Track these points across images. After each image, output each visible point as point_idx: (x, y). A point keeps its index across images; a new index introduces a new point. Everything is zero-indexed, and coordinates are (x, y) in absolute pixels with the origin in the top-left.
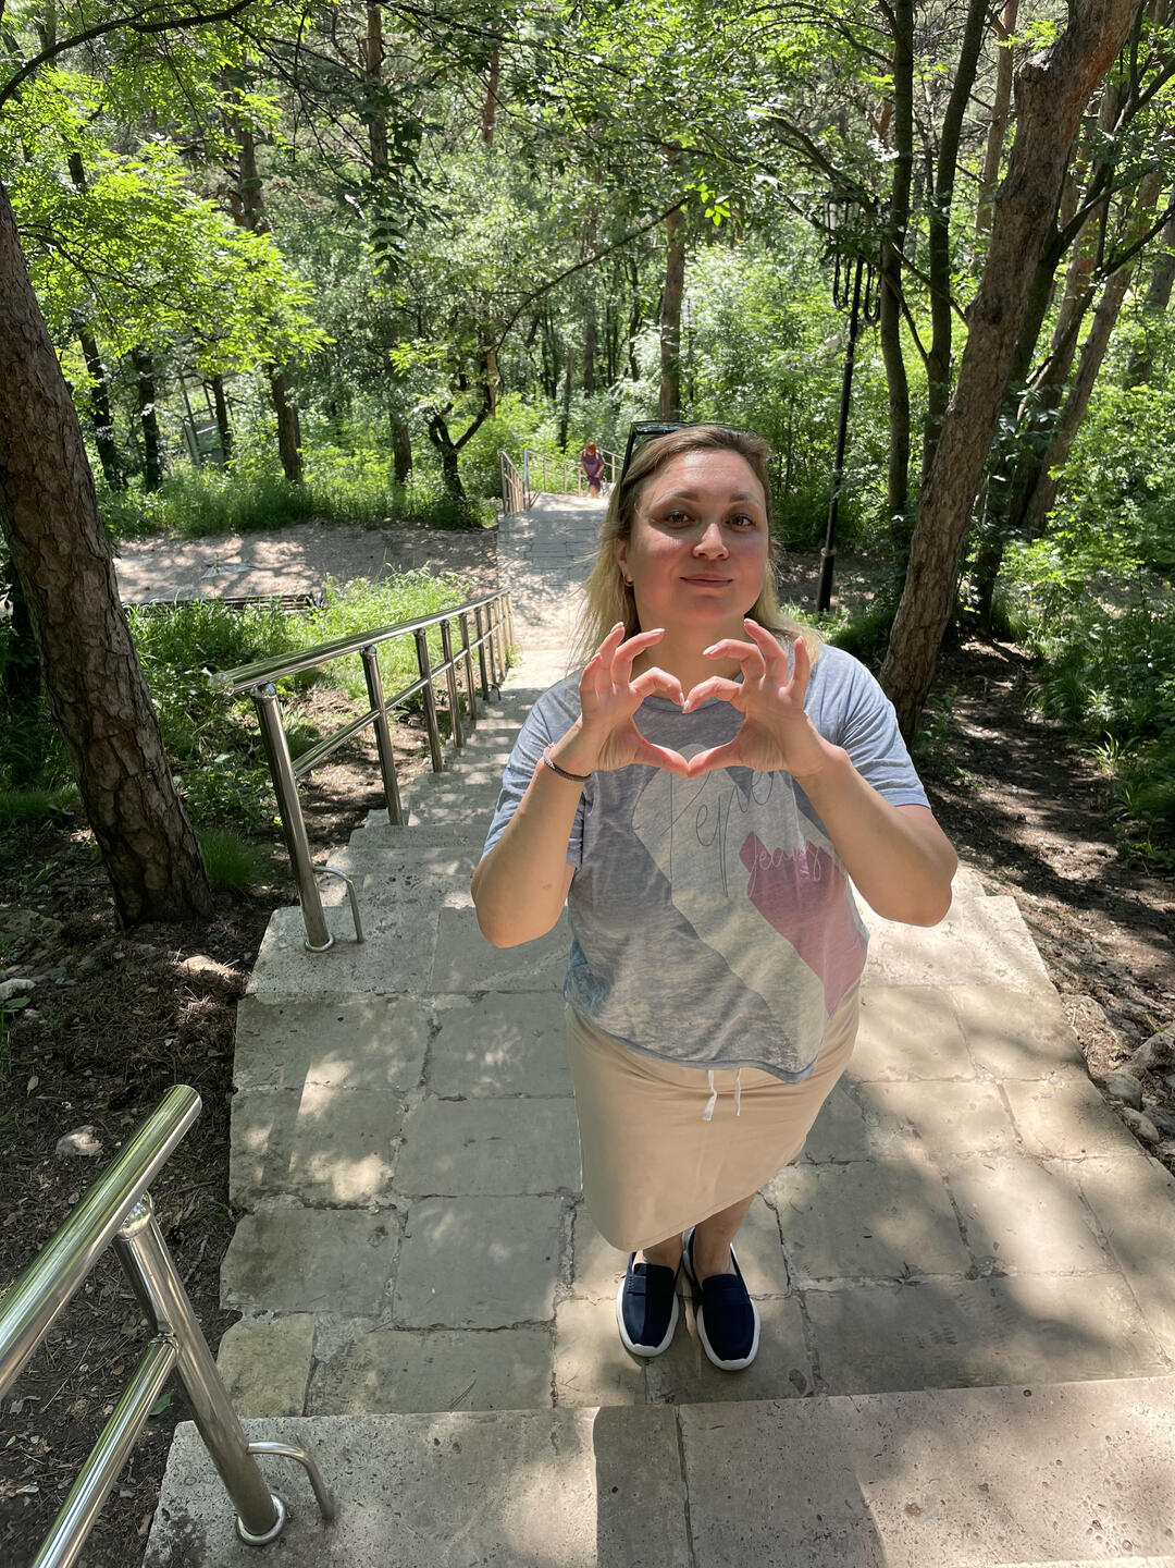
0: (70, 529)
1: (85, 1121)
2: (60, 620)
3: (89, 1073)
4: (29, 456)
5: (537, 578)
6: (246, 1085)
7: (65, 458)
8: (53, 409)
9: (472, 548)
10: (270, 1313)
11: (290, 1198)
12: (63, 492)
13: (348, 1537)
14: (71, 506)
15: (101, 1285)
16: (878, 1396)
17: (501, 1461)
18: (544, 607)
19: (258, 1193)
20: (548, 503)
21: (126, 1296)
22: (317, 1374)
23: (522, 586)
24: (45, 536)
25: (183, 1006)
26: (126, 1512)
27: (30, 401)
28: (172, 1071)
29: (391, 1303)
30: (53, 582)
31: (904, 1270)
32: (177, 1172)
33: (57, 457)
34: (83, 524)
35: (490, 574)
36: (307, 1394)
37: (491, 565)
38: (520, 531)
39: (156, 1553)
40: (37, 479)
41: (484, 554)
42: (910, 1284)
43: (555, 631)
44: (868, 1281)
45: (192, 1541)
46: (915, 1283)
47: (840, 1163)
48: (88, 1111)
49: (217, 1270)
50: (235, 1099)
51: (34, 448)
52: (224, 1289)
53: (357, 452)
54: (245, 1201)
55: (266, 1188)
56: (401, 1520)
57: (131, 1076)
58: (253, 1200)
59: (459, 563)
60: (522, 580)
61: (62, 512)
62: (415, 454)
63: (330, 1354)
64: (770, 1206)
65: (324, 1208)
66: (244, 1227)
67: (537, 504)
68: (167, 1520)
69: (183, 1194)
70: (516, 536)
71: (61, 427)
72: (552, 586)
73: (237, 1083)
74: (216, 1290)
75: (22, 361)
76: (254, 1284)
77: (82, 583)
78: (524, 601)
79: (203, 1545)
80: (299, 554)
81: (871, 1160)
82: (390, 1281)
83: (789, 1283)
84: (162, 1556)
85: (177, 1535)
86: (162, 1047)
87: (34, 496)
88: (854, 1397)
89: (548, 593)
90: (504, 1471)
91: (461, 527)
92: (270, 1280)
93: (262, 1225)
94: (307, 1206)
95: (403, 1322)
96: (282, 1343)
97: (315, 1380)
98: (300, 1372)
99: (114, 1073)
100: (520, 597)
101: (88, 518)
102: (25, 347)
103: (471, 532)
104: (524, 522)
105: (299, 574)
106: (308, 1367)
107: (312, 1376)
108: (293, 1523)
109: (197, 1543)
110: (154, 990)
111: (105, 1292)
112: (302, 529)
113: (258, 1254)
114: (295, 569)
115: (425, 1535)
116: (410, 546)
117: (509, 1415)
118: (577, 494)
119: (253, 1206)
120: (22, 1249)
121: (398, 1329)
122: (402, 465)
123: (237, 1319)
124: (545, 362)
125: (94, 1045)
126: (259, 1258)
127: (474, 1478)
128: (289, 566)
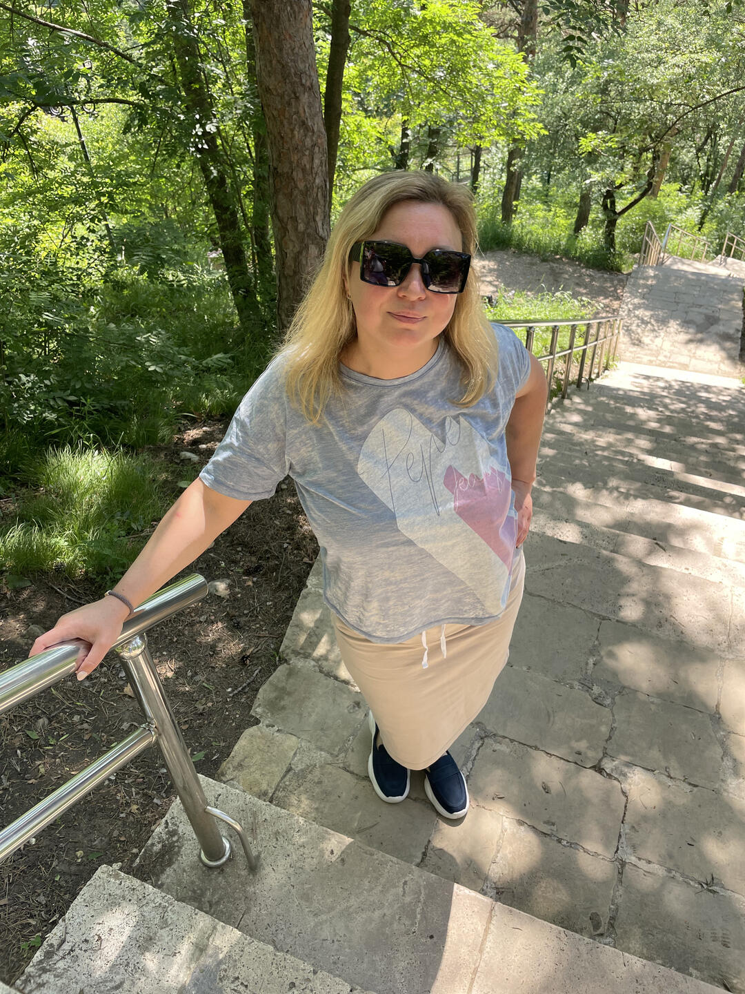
0: (307, 215)
1: (228, 576)
2: (291, 274)
3: (239, 549)
4: (291, 163)
5: (648, 313)
6: (313, 586)
7: (312, 168)
8: (310, 134)
9: (609, 285)
10: (276, 728)
11: (313, 663)
12: (307, 190)
13: (259, 886)
14: (310, 200)
15: (196, 674)
16: (645, 961)
17: (366, 883)
18: (646, 334)
19: (296, 653)
20: (676, 263)
21: (206, 685)
22: (288, 776)
23: (635, 316)
24: (291, 217)
25: (301, 527)
26: (152, 812)
27: (297, 126)
28: (281, 563)
29: (346, 751)
30: (291, 248)
31: (709, 880)
32: (262, 623)
33: (308, 166)
34: (315, 213)
35: (616, 304)
36: (278, 785)
37: (618, 298)
38: (647, 278)
39: (153, 845)
40: (293, 179)
41: (616, 290)
42: (710, 891)
43: (649, 352)
44: (678, 875)
45: (174, 847)
46: (714, 892)
47: (690, 784)
48: (232, 571)
49: (257, 690)
50: (304, 592)
51: (295, 158)
52: (257, 703)
53: (553, 209)
54: (287, 655)
55: (302, 651)
56: (293, 891)
57: (261, 558)
58: (292, 656)
59: (595, 293)
60: (637, 312)
61: (304, 203)
62: (592, 216)
63: (300, 767)
64: (624, 793)
65: (330, 676)
66: (282, 669)
67: (668, 263)
68: (166, 828)
69: (259, 637)
70: (641, 282)
71: (313, 146)
72: (657, 321)
73: (309, 583)
74: (252, 701)
75: (297, 98)
76: (274, 706)
77: (307, 253)
78: (634, 327)
79: (179, 851)
80: (494, 270)
81: (716, 792)
82: (351, 738)
83: (616, 852)
84: (155, 848)
85: (168, 839)
86: (281, 547)
87: (289, 190)
88: (626, 954)
89: (653, 325)
90: (366, 890)
91: (604, 269)
92: (284, 708)
93: (291, 673)
94: (321, 671)
95: (349, 766)
96: (276, 748)
97: (285, 780)
98: (278, 771)
99: (252, 553)
100: (631, 324)
101: (319, 210)
102: (300, 89)
103: (611, 274)
104: (651, 273)
105: (490, 282)
106: (285, 769)
107: (284, 776)
108: (232, 863)
109: (176, 849)
110: (290, 512)
111: (197, 678)
112: (501, 254)
113: (283, 689)
114: (489, 279)
115: (303, 907)
116: (567, 276)
117: (382, 856)
118: (699, 261)
119: (290, 659)
120: (166, 637)
121: (345, 769)
122: (581, 221)
123: (257, 724)
124: (708, 167)
125: (247, 534)
126: (282, 692)
127: (346, 886)
128: (486, 276)
